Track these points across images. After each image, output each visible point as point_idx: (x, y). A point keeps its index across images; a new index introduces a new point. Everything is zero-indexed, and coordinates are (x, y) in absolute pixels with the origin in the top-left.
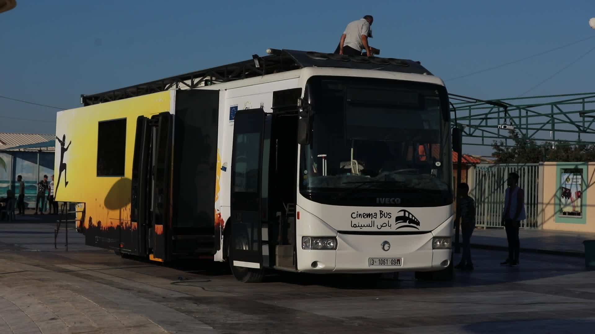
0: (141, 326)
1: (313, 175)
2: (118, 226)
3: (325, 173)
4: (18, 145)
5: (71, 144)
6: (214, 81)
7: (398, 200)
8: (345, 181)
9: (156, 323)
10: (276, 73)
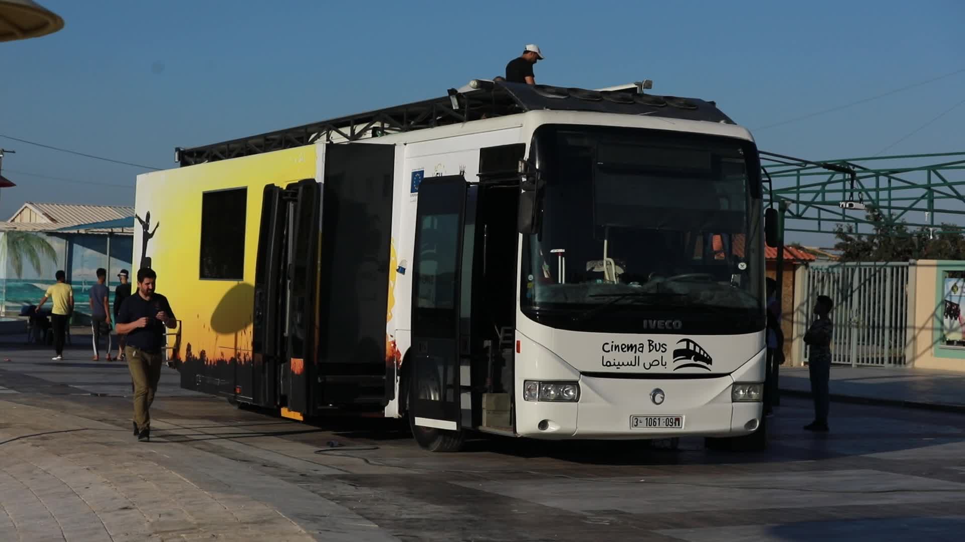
0: (264, 522)
1: (543, 281)
2: (232, 358)
3: (562, 278)
4: (76, 224)
5: (158, 227)
6: (387, 129)
7: (677, 324)
8: (592, 292)
9: (289, 518)
10: (484, 118)
